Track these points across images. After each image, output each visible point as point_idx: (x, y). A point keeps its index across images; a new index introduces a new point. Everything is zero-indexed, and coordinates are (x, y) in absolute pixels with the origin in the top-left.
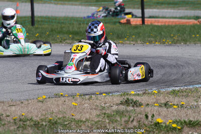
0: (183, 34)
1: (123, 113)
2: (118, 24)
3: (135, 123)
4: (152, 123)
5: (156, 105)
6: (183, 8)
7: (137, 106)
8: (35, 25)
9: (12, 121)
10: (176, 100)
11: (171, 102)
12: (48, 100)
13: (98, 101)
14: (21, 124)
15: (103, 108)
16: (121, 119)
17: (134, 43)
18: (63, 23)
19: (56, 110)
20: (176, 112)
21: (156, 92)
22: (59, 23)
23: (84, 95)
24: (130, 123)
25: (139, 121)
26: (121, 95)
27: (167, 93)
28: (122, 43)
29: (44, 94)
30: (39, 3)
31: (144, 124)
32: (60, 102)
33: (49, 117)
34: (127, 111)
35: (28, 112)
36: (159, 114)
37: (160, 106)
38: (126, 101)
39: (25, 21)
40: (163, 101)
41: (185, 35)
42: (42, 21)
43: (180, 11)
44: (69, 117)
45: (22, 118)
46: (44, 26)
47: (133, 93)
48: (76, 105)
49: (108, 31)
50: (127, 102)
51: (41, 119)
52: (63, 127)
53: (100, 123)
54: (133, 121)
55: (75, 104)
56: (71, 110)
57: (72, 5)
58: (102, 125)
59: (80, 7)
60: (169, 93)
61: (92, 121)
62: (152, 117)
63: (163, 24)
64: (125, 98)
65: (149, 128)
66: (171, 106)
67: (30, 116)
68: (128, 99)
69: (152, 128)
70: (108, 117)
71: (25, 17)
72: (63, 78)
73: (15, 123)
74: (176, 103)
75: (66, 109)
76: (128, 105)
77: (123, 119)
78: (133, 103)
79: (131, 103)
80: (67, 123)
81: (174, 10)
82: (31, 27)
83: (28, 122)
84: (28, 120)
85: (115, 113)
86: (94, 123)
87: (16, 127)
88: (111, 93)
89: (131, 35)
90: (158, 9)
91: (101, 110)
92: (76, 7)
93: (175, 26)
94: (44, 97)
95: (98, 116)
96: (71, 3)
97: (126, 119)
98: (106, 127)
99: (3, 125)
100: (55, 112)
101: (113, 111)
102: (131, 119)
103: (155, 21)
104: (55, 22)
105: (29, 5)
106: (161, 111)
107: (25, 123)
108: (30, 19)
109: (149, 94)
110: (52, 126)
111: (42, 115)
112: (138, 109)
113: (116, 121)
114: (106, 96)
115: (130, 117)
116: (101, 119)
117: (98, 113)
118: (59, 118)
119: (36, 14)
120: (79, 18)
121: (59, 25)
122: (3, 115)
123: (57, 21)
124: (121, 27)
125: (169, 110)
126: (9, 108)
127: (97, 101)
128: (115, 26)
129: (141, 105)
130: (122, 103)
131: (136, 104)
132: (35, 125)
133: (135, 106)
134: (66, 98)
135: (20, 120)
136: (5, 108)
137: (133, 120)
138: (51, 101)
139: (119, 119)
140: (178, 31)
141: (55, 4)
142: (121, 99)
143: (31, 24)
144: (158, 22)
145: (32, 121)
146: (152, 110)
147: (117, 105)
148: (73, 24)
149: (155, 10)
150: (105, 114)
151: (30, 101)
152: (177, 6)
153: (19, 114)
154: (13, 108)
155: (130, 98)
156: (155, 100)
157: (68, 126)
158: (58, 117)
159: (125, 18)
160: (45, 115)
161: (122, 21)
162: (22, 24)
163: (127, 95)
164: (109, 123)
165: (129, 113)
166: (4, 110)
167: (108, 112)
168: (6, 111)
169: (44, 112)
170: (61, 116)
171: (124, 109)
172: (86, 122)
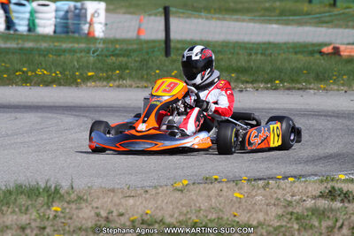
1: (324, 212)
2: (317, 56)
3: (345, 231)
7: (349, 201)
8: (172, 55)
9: (128, 224)
12: (192, 187)
13: (280, 192)
15: (289, 204)
16: (320, 223)
17: (345, 88)
19: (205, 206)
23: (255, 180)
24: (336, 230)
25: (353, 228)
26: (322, 181)
28: (324, 89)
29: (186, 177)
30: (179, 17)
32: (213, 192)
33: (194, 218)
34: (332, 210)
35: (157, 208)
38: (330, 191)
39: (154, 47)
44: (228, 219)
45: (146, 218)
47: (342, 177)
48: (242, 196)
49: (299, 66)
50: (332, 194)
51: (180, 222)
52: (217, 235)
53: (283, 229)
54: (341, 227)
55: (239, 196)
56: (233, 206)
57: (237, 20)
58: (287, 234)
59: (251, 24)
61: (269, 226)
64: (329, 186)
67: (159, 215)
68: (333, 188)
70: (297, 219)
71: (154, 41)
73: (134, 227)
75: (222, 205)
76: (334, 199)
77: (324, 224)
78: (342, 195)
79: (339, 195)
82: (164, 58)
83: (156, 226)
84: (156, 222)
85: (310, 213)
86: (271, 229)
87: (135, 235)
88: (303, 176)
89: (340, 75)
91: (285, 207)
92: (244, 24)
94: (186, 182)
95: (280, 217)
96: (235, 17)
97: (330, 223)
100: (203, 208)
101: (307, 209)
102: (339, 224)
105: (159, 22)
108: (164, 45)
110: (198, 234)
111: (181, 213)
112: (350, 207)
113: (312, 227)
114: (294, 182)
115: (337, 221)
116: (284, 223)
117: (280, 211)
118: (210, 220)
119: (173, 36)
122: (112, 212)
124: (322, 61)
126: (123, 200)
127: (278, 191)
128: (312, 59)
130: (322, 196)
131: (347, 197)
133: (346, 201)
134: (224, 184)
135: (143, 222)
136: (116, 200)
137: (342, 225)
138: (197, 190)
139: (316, 224)
141: (207, 18)
142: (322, 188)
143: (163, 53)
145: (164, 223)
147: (314, 198)
148: (238, 54)
150: (292, 214)
151: (160, 189)
153: (140, 212)
154: (131, 201)
155: (338, 186)
158: (209, 218)
159: (330, 44)
160: (185, 215)
161: (325, 50)
162: (147, 53)
163: (332, 180)
164: (299, 230)
165: (334, 213)
166: (115, 205)
167: (298, 210)
168: (119, 205)
169: (184, 208)
170: (213, 216)
171: (326, 206)
172: (258, 227)
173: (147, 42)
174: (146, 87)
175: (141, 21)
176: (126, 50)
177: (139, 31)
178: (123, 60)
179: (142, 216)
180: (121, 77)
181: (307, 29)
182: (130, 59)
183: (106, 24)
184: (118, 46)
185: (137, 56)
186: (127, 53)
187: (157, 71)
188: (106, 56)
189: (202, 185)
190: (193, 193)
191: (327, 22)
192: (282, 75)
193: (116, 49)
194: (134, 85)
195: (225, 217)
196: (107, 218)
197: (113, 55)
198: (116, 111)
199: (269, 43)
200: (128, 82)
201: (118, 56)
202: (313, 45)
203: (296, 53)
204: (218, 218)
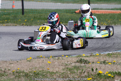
0: (114, 20)
1: (78, 67)
2: (74, 14)
3: (86, 74)
4: (96, 74)
5: (98, 62)
6: (114, 3)
8: (25, 14)
9: (12, 73)
10: (110, 60)
11: (107, 61)
12: (33, 60)
14: (17, 75)
15: (67, 65)
16: (77, 71)
18: (41, 13)
19: (38, 66)
20: (110, 67)
21: (98, 55)
22: (39, 13)
23: (55, 57)
24: (83, 73)
25: (88, 73)
26: (77, 57)
27: (105, 55)
29: (31, 56)
31: (91, 75)
32: (41, 61)
33: (34, 70)
34: (81, 67)
35: (21, 67)
36: (100, 68)
37: (101, 63)
38: (80, 60)
39: (18, 12)
40: (102, 60)
41: (115, 20)
42: (28, 12)
43: (111, 5)
45: (18, 71)
46: (29, 15)
47: (84, 55)
48: (50, 63)
49: (68, 17)
50: (81, 61)
51: (29, 72)
52: (42, 76)
53: (65, 74)
54: (84, 72)
55: (49, 62)
56: (47, 66)
57: (46, 2)
58: (66, 75)
59: (51, 3)
60: (106, 55)
61: (60, 72)
62: (96, 70)
63: (101, 13)
65: (94, 76)
66: (107, 63)
67: (22, 70)
68: (81, 59)
69: (96, 76)
70: (69, 70)
71: (18, 10)
72: (34, 47)
73: (14, 74)
74: (110, 61)
75: (44, 66)
76: (81, 63)
77: (79, 71)
78: (84, 61)
79: (83, 61)
80: (45, 74)
81: (108, 4)
82: (21, 15)
83: (21, 74)
84: (21, 72)
85: (74, 68)
86: (61, 74)
87: (14, 77)
88: (71, 55)
90: (98, 4)
91: (65, 66)
92: (49, 3)
93: (109, 14)
94: (31, 58)
95: (64, 69)
97: (81, 71)
98: (68, 76)
99: (6, 75)
100: (37, 67)
101: (73, 67)
102: (83, 71)
103: (97, 11)
104: (36, 12)
105: (20, 3)
106: (102, 66)
107: (20, 74)
108: (22, 11)
109: (94, 56)
110: (36, 76)
111: (30, 69)
112: (87, 65)
113: (74, 73)
114: (68, 57)
115: (83, 70)
116: (65, 72)
117: (63, 68)
118: (40, 71)
119: (25, 8)
120: (51, 10)
121: (39, 14)
122: (6, 69)
123: (38, 12)
124: (76, 15)
125: (106, 65)
126: (10, 65)
127: (62, 60)
128: (72, 15)
129: (89, 63)
130: (77, 62)
131: (86, 62)
132: (25, 75)
133: (86, 63)
134: (44, 58)
135: (17, 72)
136: (7, 65)
139: (76, 71)
140: (111, 17)
141: (36, 1)
142: (78, 59)
143: (22, 13)
144: (99, 12)
145: (24, 73)
146: (96, 66)
147: (75, 62)
148: (47, 14)
149: (96, 5)
150: (67, 68)
151: (22, 61)
152: (110, 2)
153: (16, 69)
154: (12, 65)
155: (83, 58)
156: (97, 60)
157: (45, 75)
158: (39, 70)
159: (78, 10)
160: (31, 69)
161: (77, 11)
162: (16, 14)
163: (81, 56)
164: (70, 73)
165: (82, 68)
166: (7, 67)
167: (70, 67)
168: (8, 67)
169: (31, 67)
170: (41, 70)
171: (79, 65)
172: (56, 73)
173: (16, 10)
174: (16, 25)
175: (13, 3)
176: (9, 13)
177: (13, 6)
178: (8, 16)
179: (16, 70)
180: (7, 22)
181: (70, 4)
182: (10, 16)
183: (2, 4)
184: (6, 12)
185: (13, 15)
186: (9, 14)
187: (20, 20)
188: (2, 15)
189: (36, 59)
190: (34, 62)
191: (77, 2)
192: (62, 20)
193: (5, 13)
194: (12, 25)
195: (45, 70)
196: (4, 71)
197: (4, 15)
198: (6, 34)
199: (58, 10)
200: (10, 24)
201: (6, 15)
202: (73, 10)
203: (67, 13)
204: (43, 70)
